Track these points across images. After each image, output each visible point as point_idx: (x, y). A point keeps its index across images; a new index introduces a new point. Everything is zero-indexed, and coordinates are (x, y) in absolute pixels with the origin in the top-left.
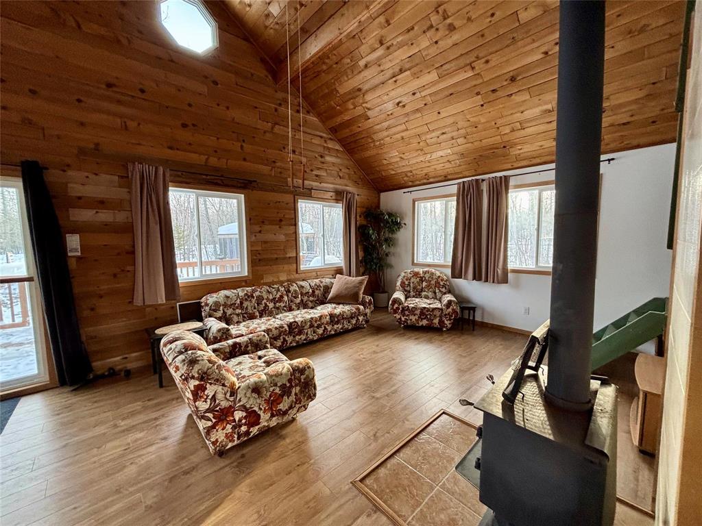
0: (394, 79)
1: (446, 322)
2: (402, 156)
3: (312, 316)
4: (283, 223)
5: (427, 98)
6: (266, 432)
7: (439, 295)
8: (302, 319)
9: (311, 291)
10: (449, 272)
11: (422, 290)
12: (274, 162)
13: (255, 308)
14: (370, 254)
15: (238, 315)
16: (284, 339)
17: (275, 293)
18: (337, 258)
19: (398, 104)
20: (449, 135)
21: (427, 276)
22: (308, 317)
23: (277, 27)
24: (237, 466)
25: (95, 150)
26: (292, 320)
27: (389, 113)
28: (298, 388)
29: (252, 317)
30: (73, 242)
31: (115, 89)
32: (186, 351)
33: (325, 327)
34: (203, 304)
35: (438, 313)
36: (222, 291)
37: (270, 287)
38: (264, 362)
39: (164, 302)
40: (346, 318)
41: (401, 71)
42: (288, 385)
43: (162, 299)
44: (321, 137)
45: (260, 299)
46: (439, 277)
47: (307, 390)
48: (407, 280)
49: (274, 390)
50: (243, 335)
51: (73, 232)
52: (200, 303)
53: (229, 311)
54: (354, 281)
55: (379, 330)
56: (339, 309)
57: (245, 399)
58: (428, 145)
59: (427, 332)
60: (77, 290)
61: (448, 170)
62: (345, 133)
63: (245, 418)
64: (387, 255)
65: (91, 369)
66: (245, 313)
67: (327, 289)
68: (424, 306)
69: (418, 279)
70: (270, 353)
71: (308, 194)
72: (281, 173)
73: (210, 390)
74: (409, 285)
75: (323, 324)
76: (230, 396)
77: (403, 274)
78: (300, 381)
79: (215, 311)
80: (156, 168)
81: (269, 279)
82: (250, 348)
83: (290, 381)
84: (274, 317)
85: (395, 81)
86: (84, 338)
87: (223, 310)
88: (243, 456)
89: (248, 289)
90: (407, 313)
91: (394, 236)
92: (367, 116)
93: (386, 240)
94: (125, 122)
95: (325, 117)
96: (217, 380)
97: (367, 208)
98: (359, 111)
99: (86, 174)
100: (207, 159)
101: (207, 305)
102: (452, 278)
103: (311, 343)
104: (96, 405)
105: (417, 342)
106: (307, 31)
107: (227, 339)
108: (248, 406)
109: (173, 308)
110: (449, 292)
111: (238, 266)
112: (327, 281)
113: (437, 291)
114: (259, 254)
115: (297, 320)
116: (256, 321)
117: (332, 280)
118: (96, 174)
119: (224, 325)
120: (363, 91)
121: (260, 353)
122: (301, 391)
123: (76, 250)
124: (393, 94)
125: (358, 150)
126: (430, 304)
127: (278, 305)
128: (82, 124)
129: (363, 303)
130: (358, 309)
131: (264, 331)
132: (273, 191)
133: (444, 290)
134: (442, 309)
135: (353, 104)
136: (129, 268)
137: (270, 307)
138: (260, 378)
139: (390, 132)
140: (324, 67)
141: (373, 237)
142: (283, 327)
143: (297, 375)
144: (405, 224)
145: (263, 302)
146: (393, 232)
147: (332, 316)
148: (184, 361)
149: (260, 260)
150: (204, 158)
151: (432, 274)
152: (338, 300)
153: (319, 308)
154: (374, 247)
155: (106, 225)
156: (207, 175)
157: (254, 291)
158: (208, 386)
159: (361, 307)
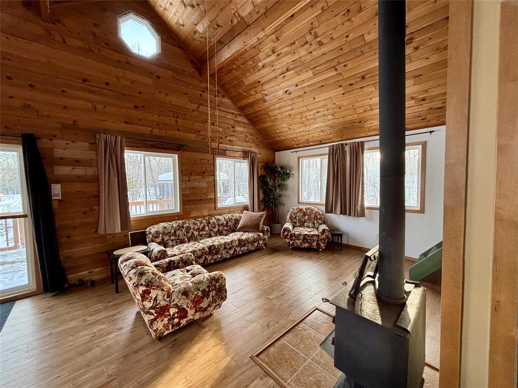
0: (283, 75)
1: (321, 245)
2: (290, 127)
3: (226, 241)
4: (205, 174)
5: (305, 88)
6: (192, 323)
7: (316, 225)
8: (218, 243)
9: (225, 222)
10: (323, 208)
11: (305, 222)
12: (199, 131)
13: (185, 235)
14: (268, 196)
15: (172, 240)
16: (205, 257)
17: (199, 225)
18: (244, 198)
19: (286, 92)
20: (322, 113)
21: (308, 211)
22: (223, 241)
23: (202, 39)
24: (171, 347)
25: (74, 125)
26: (212, 244)
27: (280, 98)
28: (214, 292)
29: (182, 242)
30: (56, 190)
31: (87, 83)
32: (137, 266)
33: (235, 249)
34: (147, 233)
35: (316, 238)
36: (161, 223)
37: (195, 220)
38: (191, 274)
39: (120, 231)
40: (250, 242)
41: (288, 70)
42: (207, 290)
43: (118, 229)
44: (233, 114)
45: (188, 229)
46: (317, 212)
47: (220, 294)
48: (294, 214)
49: (197, 293)
50: (176, 255)
51: (57, 182)
52: (145, 232)
53: (166, 238)
54: (256, 216)
55: (274, 250)
56: (245, 236)
57: (178, 300)
58: (308, 120)
59: (308, 252)
60: (58, 223)
61: (322, 137)
62: (250, 110)
63: (177, 313)
64: (280, 196)
65: (66, 280)
66: (177, 239)
67: (237, 221)
68: (306, 233)
69: (302, 214)
70: (195, 268)
71: (223, 153)
72: (204, 139)
73: (153, 294)
74: (296, 218)
75: (233, 246)
76: (167, 298)
77: (291, 210)
78: (215, 287)
79: (156, 237)
80: (116, 137)
81: (194, 214)
82: (181, 264)
83: (208, 287)
84: (199, 242)
85: (284, 77)
86: (62, 258)
87: (162, 237)
88: (175, 340)
89: (179, 221)
90: (293, 238)
91: (286, 183)
92: (265, 99)
93: (279, 186)
94: (95, 106)
95: (235, 100)
96: (158, 287)
97: (265, 163)
98: (259, 96)
99: (66, 142)
100: (152, 130)
101: (150, 233)
102: (326, 213)
103: (225, 260)
104: (71, 306)
105: (300, 259)
106: (222, 43)
107: (164, 258)
108: (179, 305)
109: (126, 236)
110: (324, 223)
111: (173, 205)
112: (237, 215)
113: (316, 222)
114: (188, 196)
115: (215, 244)
116: (186, 245)
117: (241, 215)
118: (74, 142)
119: (162, 248)
120: (262, 83)
121: (188, 268)
122: (216, 294)
123: (58, 195)
124: (282, 85)
125: (259, 123)
126: (310, 232)
127: (201, 233)
128: (65, 107)
129: (263, 232)
130: (259, 236)
131: (191, 252)
132: (199, 151)
133: (320, 221)
134: (318, 236)
135: (255, 91)
136: (95, 208)
137: (195, 235)
138: (188, 285)
139: (281, 111)
140: (235, 66)
141: (270, 184)
142: (204, 249)
143: (214, 283)
144: (293, 174)
145: (191, 231)
146: (284, 180)
147: (240, 240)
148: (135, 273)
149: (188, 201)
150: (150, 129)
151: (312, 210)
152: (244, 229)
153: (231, 235)
154: (271, 190)
155: (80, 177)
156: (151, 141)
157: (184, 223)
158: (152, 290)
159: (261, 234)
